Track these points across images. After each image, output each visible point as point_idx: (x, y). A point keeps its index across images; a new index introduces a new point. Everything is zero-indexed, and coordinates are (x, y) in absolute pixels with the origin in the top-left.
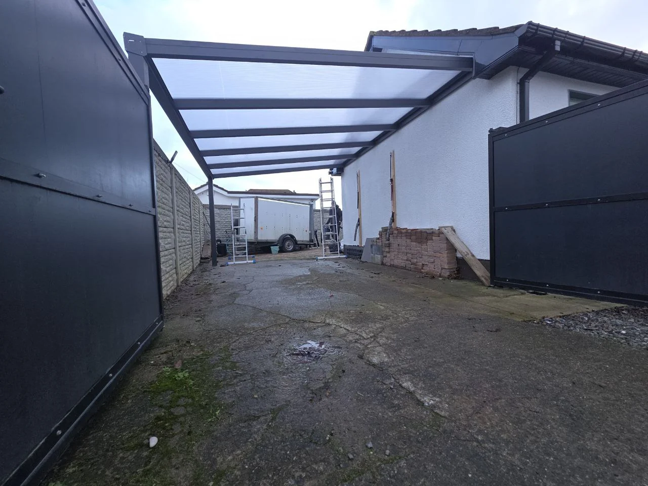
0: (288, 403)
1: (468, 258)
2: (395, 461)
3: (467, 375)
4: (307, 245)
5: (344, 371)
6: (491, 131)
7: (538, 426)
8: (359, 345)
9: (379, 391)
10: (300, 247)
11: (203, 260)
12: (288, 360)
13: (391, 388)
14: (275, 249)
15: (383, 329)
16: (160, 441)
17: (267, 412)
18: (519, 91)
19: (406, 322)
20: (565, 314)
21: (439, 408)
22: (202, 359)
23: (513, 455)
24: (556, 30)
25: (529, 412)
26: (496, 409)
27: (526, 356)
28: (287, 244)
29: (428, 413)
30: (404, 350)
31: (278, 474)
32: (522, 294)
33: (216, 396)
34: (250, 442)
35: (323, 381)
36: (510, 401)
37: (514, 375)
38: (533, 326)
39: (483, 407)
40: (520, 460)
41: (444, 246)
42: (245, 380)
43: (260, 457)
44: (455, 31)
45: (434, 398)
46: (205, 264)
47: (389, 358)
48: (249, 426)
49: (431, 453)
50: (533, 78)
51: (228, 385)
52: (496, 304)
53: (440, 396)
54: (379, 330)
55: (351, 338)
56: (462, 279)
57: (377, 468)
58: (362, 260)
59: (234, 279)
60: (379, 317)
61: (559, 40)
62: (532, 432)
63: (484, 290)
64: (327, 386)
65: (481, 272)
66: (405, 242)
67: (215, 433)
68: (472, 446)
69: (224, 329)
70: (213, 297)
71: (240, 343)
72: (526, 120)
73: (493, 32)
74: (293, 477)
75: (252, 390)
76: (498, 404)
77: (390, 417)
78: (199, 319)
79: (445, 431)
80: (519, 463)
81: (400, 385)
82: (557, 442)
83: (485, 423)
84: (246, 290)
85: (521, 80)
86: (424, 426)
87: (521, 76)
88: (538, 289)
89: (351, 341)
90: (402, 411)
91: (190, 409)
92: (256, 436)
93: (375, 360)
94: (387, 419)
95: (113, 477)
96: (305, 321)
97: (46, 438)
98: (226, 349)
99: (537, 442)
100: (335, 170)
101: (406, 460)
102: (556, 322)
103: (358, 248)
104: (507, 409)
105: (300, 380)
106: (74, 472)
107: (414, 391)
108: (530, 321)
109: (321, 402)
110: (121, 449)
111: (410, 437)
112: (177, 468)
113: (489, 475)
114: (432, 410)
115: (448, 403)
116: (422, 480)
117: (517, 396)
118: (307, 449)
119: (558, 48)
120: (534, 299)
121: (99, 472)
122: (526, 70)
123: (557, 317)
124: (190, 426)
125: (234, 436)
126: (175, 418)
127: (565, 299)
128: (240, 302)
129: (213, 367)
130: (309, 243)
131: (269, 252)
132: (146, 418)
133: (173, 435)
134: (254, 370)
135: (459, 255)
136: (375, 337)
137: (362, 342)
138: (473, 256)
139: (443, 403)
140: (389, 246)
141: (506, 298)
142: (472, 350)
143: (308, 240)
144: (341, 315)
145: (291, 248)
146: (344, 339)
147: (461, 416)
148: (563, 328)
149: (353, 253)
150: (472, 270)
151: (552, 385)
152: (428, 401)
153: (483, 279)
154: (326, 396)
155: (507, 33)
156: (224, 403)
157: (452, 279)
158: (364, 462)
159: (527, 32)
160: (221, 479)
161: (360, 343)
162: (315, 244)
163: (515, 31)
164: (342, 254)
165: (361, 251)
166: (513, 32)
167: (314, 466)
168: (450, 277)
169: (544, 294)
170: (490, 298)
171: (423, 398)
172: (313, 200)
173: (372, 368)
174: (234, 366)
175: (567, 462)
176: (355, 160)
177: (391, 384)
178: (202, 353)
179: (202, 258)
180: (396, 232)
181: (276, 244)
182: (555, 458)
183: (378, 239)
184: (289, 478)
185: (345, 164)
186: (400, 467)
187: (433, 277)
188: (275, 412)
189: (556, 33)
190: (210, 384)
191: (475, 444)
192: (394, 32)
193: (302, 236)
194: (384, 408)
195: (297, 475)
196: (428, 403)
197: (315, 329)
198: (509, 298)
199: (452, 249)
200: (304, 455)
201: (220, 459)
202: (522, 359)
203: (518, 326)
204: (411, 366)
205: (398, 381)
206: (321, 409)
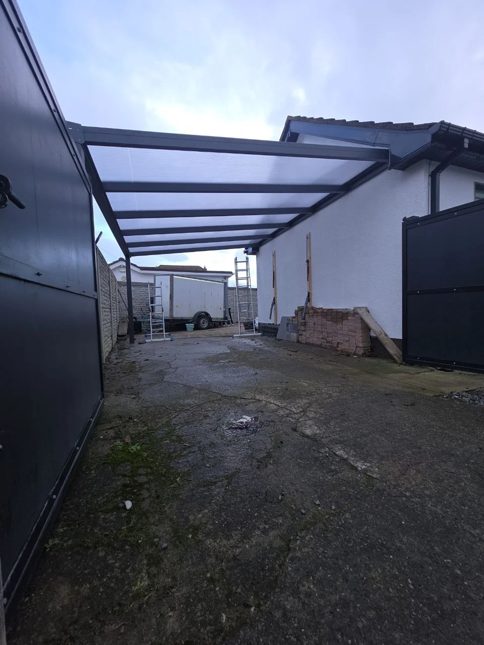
0: (238, 471)
1: (381, 337)
2: (341, 514)
3: (391, 443)
4: (220, 322)
5: (282, 442)
6: (405, 219)
7: (454, 483)
8: (291, 419)
9: (316, 459)
10: (214, 324)
11: (120, 337)
12: (229, 434)
13: (326, 456)
14: (190, 326)
15: (310, 404)
16: (134, 504)
17: (221, 479)
18: (430, 182)
19: (330, 397)
20: (470, 389)
21: (371, 471)
22: (148, 433)
23: (436, 506)
24: (465, 129)
25: (445, 473)
26: (418, 471)
27: (440, 427)
28: (202, 321)
29: (362, 476)
30: (332, 423)
31: (245, 527)
32: (432, 371)
33: (172, 466)
34: (214, 503)
35: (265, 450)
36: (429, 465)
37: (431, 443)
38: (443, 400)
39: (408, 470)
40: (441, 509)
41: (359, 325)
42: (194, 452)
43: (226, 514)
44: (372, 123)
45: (365, 464)
46: (122, 342)
47: (320, 430)
48: (210, 490)
49: (369, 507)
50: (444, 171)
51: (180, 456)
52: (408, 380)
53: (370, 462)
54: (307, 405)
55: (282, 413)
56: (376, 357)
57: (326, 519)
58: (277, 337)
59: (156, 357)
60: (304, 393)
61: (467, 138)
62: (450, 489)
63: (396, 367)
64: (269, 455)
65: (393, 350)
66: (320, 321)
67: (181, 497)
68: (402, 500)
69: (162, 406)
70: (141, 375)
71: (180, 418)
72: (437, 211)
73: (408, 128)
74: (259, 528)
75: (202, 460)
76: (419, 467)
77: (330, 480)
78: (133, 396)
79: (378, 490)
80: (441, 513)
81: (334, 453)
82: (470, 496)
83: (410, 483)
84: (171, 367)
85: (433, 172)
86: (360, 486)
87: (432, 169)
88: (446, 366)
89: (282, 415)
90: (340, 475)
91: (151, 477)
92: (218, 498)
93: (308, 432)
94: (328, 481)
95: (102, 534)
96: (236, 398)
97: (48, 501)
98: (168, 424)
99: (454, 496)
100: (250, 250)
101: (350, 513)
102: (463, 396)
103: (273, 326)
104: (427, 471)
105: (244, 450)
106: (65, 531)
107: (347, 459)
108: (440, 396)
109: (267, 469)
110: (101, 511)
111: (350, 495)
112: (156, 525)
113: (419, 522)
114: (365, 473)
115: (378, 467)
116: (366, 527)
117: (435, 460)
118: (265, 507)
119: (466, 146)
120: (442, 376)
121: (88, 530)
122: (438, 164)
123: (464, 391)
124: (156, 492)
125: (198, 498)
126: (141, 485)
127: (470, 375)
128: (169, 380)
129: (161, 441)
130: (223, 321)
131: (185, 329)
132: (114, 485)
133: (144, 499)
134: (199, 442)
135: (372, 334)
136: (304, 411)
137: (293, 416)
138: (386, 335)
139: (374, 467)
140: (305, 324)
141: (418, 375)
142: (392, 422)
143: (223, 317)
144: (269, 392)
145: (206, 325)
146: (277, 415)
147: (390, 477)
148: (469, 401)
149: (268, 331)
150: (385, 348)
151: (463, 450)
152: (361, 466)
153: (395, 357)
154: (270, 463)
155: (421, 129)
156: (181, 472)
157: (366, 356)
158: (314, 516)
159: (440, 130)
160: (198, 533)
161: (292, 417)
162: (229, 321)
163: (429, 128)
164: (257, 332)
165: (276, 329)
166: (427, 129)
167: (274, 520)
168: (365, 355)
169: (451, 371)
170: (402, 375)
171: (356, 464)
172: (226, 278)
173: (306, 439)
174: (180, 439)
175: (479, 510)
176: (270, 240)
177: (326, 452)
178: (146, 428)
179: (118, 336)
180: (311, 311)
181: (191, 321)
182: (469, 507)
183: (294, 317)
184: (255, 529)
185: (261, 244)
186: (346, 518)
187: (348, 354)
188: (229, 478)
189: (465, 131)
190: (162, 455)
191: (404, 499)
192: (312, 118)
193: (217, 313)
194: (324, 473)
195: (261, 527)
196: (361, 468)
197: (247, 405)
198: (420, 375)
199: (366, 328)
200: (263, 512)
201: (191, 517)
202: (436, 429)
203: (430, 400)
204: (341, 437)
205: (332, 450)
206: (269, 475)
